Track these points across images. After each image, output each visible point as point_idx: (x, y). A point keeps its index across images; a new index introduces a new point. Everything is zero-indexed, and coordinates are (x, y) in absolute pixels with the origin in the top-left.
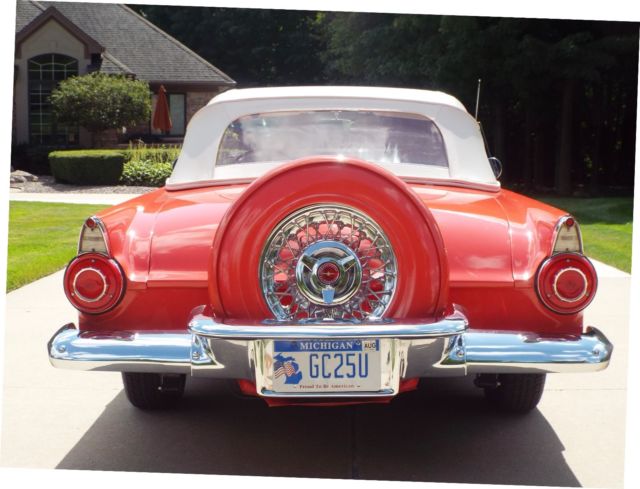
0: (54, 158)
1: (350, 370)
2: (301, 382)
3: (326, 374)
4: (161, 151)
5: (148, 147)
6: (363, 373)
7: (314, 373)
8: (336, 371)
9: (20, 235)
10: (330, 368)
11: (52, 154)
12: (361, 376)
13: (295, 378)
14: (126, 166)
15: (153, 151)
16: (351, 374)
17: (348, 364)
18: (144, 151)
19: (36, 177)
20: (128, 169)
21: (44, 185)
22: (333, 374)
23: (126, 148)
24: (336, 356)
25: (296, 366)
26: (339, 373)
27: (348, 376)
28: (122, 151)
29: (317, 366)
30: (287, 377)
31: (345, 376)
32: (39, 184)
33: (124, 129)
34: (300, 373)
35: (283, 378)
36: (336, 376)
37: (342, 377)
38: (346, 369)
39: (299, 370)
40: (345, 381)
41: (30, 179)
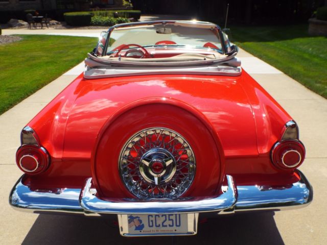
0: (65, 16)
1: (170, 223)
2: (144, 229)
3: (157, 225)
4: (104, 12)
5: (100, 10)
6: (178, 224)
7: (151, 224)
8: (163, 223)
9: (47, 56)
10: (160, 222)
11: (65, 14)
12: (177, 226)
13: (140, 227)
14: (92, 18)
15: (102, 12)
16: (171, 224)
17: (169, 220)
18: (98, 12)
19: (60, 23)
20: (93, 20)
21: (63, 26)
22: (161, 226)
23: (92, 11)
24: (163, 215)
25: (141, 221)
26: (165, 224)
27: (170, 226)
28: (90, 12)
29: (152, 221)
30: (136, 227)
31: (168, 226)
32: (61, 25)
33: (91, 3)
34: (143, 225)
35: (134, 227)
36: (163, 226)
37: (166, 226)
38: (168, 223)
39: (143, 223)
40: (169, 228)
41: (58, 24)
